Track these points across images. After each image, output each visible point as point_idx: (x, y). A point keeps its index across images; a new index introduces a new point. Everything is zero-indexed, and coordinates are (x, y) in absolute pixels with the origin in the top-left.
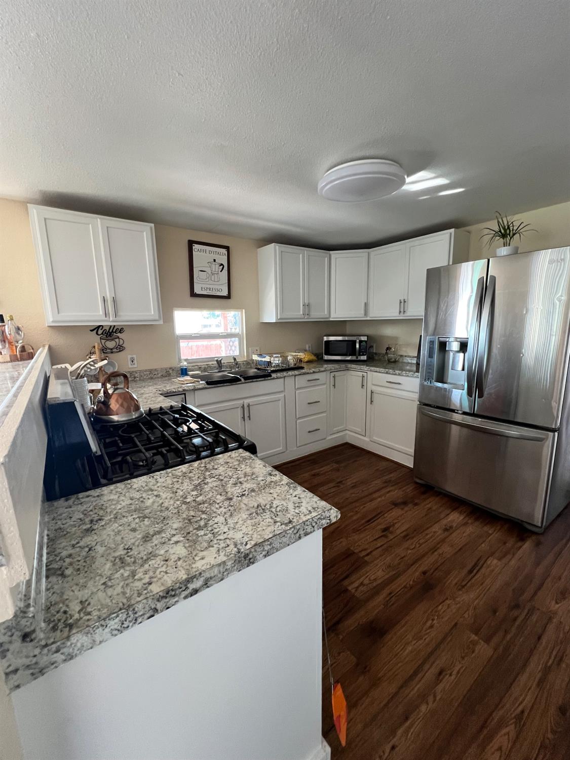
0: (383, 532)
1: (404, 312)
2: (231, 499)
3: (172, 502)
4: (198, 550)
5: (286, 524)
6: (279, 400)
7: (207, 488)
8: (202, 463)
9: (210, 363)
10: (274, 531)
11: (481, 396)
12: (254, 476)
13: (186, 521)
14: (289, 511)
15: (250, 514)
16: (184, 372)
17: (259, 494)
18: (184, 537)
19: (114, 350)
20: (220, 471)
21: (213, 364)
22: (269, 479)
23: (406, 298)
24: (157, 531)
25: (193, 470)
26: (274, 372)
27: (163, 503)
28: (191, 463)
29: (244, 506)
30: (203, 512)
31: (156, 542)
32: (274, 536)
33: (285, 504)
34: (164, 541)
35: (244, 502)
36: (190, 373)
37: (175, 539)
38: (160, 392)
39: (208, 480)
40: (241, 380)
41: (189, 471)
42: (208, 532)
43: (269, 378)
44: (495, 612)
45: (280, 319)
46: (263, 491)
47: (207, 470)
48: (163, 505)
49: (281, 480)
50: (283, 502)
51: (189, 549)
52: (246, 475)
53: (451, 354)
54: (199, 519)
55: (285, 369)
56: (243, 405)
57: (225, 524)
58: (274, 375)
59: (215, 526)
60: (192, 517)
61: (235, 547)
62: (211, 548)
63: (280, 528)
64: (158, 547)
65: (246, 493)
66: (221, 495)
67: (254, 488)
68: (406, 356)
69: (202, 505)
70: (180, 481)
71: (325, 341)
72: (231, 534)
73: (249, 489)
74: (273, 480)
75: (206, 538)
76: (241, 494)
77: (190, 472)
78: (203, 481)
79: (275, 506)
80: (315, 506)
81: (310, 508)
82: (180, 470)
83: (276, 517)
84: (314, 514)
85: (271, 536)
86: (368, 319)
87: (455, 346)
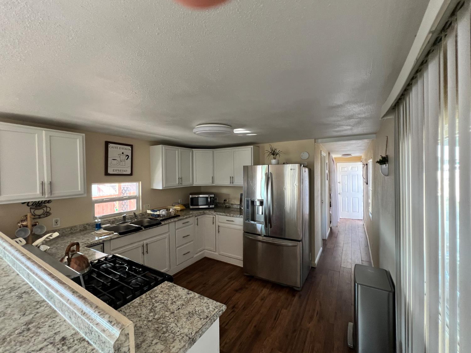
0: (232, 309)
1: (233, 183)
2: (173, 313)
3: (141, 323)
4: (169, 344)
5: (206, 318)
6: (165, 238)
7: (157, 309)
8: (147, 295)
9: (117, 217)
10: (202, 323)
11: (271, 227)
12: (180, 297)
13: (155, 331)
14: (205, 312)
15: (187, 318)
16: (98, 226)
17: (187, 306)
18: (159, 340)
19: (41, 216)
20: (160, 298)
21: (118, 218)
22: (189, 296)
23: (233, 176)
24: (142, 341)
25: (143, 300)
26: (162, 220)
27: (136, 325)
28: (141, 296)
29: (182, 315)
30: (162, 324)
31: (145, 347)
32: (203, 326)
33: (202, 309)
34: (149, 345)
35: (181, 313)
36: (103, 226)
37: (154, 342)
38: (86, 245)
39: (156, 305)
40: (142, 229)
41: (141, 302)
42: (170, 333)
43: (160, 225)
44: (287, 336)
45: (165, 187)
46: (188, 304)
47: (152, 298)
48: (137, 326)
49: (195, 296)
50: (200, 308)
51: (165, 345)
52: (175, 297)
53: (257, 207)
54: (162, 328)
55: (169, 217)
56: (143, 245)
57: (176, 326)
58: (163, 223)
59: (172, 329)
60: (157, 328)
61: (187, 337)
62: (176, 341)
63: (204, 321)
64: (147, 349)
65: (180, 307)
66: (167, 312)
67: (183, 303)
68: (234, 204)
69: (160, 320)
70: (139, 309)
71: (191, 198)
72: (182, 331)
73: (180, 305)
74: (191, 296)
75: (170, 336)
76: (177, 308)
77: (143, 302)
78: (153, 306)
79: (197, 311)
80: (216, 306)
81: (214, 308)
82: (136, 302)
83: (200, 316)
84: (217, 310)
85: (201, 326)
86: (214, 185)
87: (258, 203)
